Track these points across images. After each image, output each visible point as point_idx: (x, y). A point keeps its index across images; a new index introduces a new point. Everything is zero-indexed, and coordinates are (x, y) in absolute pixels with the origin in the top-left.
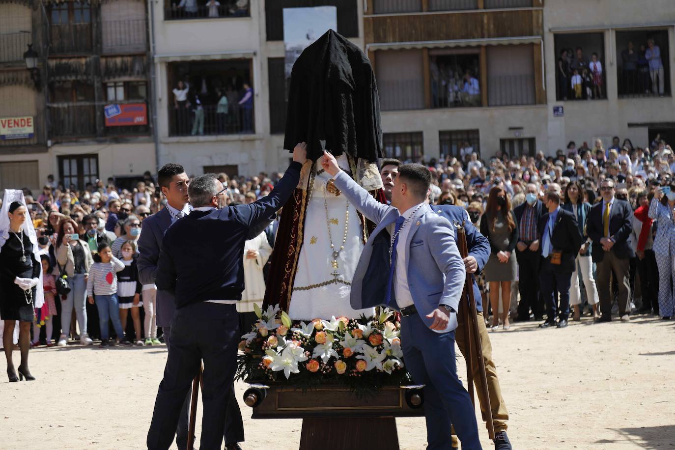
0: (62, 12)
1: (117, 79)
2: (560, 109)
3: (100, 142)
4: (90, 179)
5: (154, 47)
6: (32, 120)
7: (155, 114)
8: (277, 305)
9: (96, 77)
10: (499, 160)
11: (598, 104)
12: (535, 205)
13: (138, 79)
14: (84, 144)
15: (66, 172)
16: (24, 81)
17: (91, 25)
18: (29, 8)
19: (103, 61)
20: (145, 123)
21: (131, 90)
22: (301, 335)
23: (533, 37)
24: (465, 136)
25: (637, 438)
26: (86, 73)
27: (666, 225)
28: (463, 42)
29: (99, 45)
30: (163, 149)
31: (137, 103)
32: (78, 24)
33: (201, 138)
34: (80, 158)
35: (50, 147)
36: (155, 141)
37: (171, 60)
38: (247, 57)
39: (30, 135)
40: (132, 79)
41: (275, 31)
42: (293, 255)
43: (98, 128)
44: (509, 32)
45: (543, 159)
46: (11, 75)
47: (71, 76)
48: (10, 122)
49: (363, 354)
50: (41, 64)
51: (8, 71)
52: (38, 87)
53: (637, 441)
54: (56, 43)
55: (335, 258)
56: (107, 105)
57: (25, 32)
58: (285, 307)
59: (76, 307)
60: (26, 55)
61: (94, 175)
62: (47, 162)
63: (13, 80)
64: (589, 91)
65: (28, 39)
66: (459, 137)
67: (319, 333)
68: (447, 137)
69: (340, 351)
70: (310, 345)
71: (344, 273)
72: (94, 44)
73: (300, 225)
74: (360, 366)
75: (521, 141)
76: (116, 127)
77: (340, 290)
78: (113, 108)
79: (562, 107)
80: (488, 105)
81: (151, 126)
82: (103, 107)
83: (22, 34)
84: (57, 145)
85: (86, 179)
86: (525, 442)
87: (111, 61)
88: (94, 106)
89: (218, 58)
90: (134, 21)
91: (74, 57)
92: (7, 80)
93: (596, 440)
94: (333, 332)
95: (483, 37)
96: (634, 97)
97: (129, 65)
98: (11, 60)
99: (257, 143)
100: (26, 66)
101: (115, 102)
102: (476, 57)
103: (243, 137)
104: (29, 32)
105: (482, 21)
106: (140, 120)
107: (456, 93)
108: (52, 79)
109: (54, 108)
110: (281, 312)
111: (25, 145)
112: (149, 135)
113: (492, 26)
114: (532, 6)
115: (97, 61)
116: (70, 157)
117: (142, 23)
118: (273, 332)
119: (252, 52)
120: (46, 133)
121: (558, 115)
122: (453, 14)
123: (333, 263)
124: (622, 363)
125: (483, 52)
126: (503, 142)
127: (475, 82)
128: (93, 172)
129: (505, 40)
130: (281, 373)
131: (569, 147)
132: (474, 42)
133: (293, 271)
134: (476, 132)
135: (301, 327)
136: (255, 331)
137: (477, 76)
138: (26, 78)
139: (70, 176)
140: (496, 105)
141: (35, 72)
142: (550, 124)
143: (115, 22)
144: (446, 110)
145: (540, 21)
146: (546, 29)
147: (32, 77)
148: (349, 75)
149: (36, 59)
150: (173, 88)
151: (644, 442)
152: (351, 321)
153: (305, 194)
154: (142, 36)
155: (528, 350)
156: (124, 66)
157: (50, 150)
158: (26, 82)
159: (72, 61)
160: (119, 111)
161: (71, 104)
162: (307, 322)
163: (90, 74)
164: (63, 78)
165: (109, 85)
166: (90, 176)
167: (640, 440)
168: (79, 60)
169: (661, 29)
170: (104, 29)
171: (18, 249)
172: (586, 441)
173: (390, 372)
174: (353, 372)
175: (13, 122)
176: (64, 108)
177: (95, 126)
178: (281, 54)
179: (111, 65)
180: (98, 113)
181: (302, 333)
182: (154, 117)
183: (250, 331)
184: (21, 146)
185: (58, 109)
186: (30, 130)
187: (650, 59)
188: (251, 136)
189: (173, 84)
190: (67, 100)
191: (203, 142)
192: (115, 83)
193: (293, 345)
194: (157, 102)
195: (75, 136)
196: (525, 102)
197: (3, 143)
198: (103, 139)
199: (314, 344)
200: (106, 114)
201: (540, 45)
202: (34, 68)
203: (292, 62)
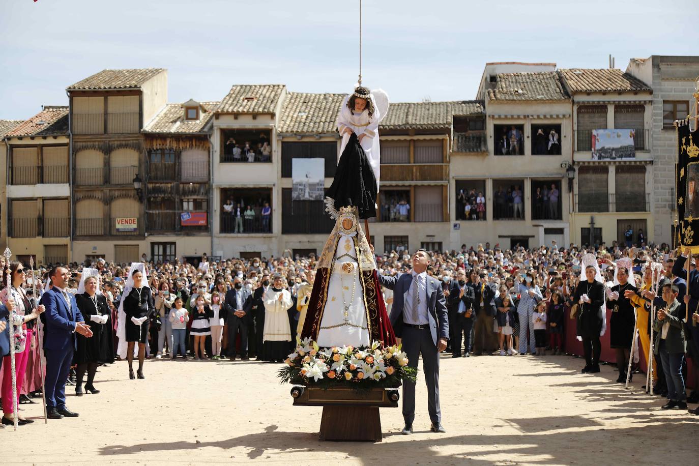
0: (158, 155)
1: (189, 197)
2: (458, 225)
3: (177, 235)
4: (171, 257)
5: (213, 179)
6: (136, 220)
7: (212, 219)
8: (310, 337)
9: (176, 195)
11: (480, 223)
13: (202, 198)
14: (167, 236)
15: (156, 253)
16: (132, 196)
17: (175, 164)
18: (137, 151)
19: (181, 186)
20: (206, 224)
21: (197, 205)
22: (324, 356)
23: (443, 181)
24: (400, 240)
25: (515, 424)
26: (171, 193)
28: (400, 183)
29: (179, 176)
30: (216, 240)
31: (201, 212)
32: (167, 163)
34: (165, 245)
35: (146, 237)
36: (211, 236)
37: (223, 187)
38: (269, 187)
39: (135, 229)
40: (199, 197)
41: (287, 171)
42: (321, 308)
43: (176, 226)
44: (428, 178)
45: (448, 255)
46: (124, 192)
47: (161, 195)
48: (123, 221)
49: (362, 369)
50: (143, 186)
51: (123, 190)
52: (141, 200)
54: (153, 174)
55: (346, 310)
56: (182, 213)
57: (134, 166)
58: (315, 338)
59: (167, 335)
60: (134, 180)
61: (173, 255)
62: (144, 246)
63: (126, 195)
64: (474, 216)
65: (136, 171)
66: (396, 240)
67: (335, 355)
68: (389, 240)
69: (348, 366)
70: (330, 362)
71: (351, 319)
72: (176, 175)
73: (326, 290)
74: (360, 376)
75: (433, 244)
76: (188, 226)
77: (349, 330)
78: (186, 215)
80: (415, 222)
81: (209, 226)
82: (180, 213)
83: (133, 168)
84: (151, 236)
85: (168, 257)
87: (186, 186)
88: (175, 213)
89: (251, 186)
90: (201, 162)
91: (163, 183)
92: (121, 195)
94: (344, 355)
95: (412, 180)
97: (197, 188)
98: (125, 183)
99: (273, 239)
100: (134, 187)
101: (188, 211)
102: (408, 192)
103: (265, 235)
104: (136, 166)
105: (413, 170)
106: (202, 222)
107: (395, 213)
108: (150, 195)
109: (150, 213)
110: (312, 342)
111: (131, 235)
112: (208, 232)
113: (418, 174)
114: (443, 163)
115: (178, 186)
116: (159, 244)
117: (206, 164)
118: (308, 353)
119: (273, 184)
120: (144, 229)
121: (456, 229)
122: (396, 166)
123: (345, 313)
124: (503, 380)
125: (412, 190)
126: (422, 243)
128: (173, 253)
129: (426, 183)
130: (312, 379)
131: (462, 247)
132: (407, 183)
133: (321, 317)
134: (407, 237)
135: (324, 351)
136: (297, 353)
138: (134, 194)
139: (158, 255)
140: (419, 222)
141: (139, 190)
142: (451, 234)
143: (190, 162)
144: (389, 223)
145: (448, 172)
146: (451, 177)
147: (138, 194)
149: (140, 184)
150: (224, 204)
152: (355, 348)
153: (329, 271)
154: (206, 172)
156: (194, 189)
157: (146, 239)
158: (134, 197)
159: (162, 185)
160: (190, 217)
161: (160, 211)
162: (328, 348)
163: (173, 194)
164: (156, 195)
165: (184, 200)
166: (170, 255)
168: (167, 184)
169: (520, 179)
170: (183, 167)
171: (137, 298)
173: (378, 380)
174: (355, 379)
176: (156, 214)
177: (175, 226)
178: (290, 186)
179: (186, 188)
180: (177, 218)
181: (325, 355)
182: (211, 221)
183: (293, 352)
184: (129, 235)
185: (153, 214)
186: (135, 226)
187: (515, 198)
188: (270, 235)
189: (223, 202)
190: (158, 209)
191: (240, 237)
192: (188, 200)
193: (320, 362)
194: (214, 211)
195: (162, 231)
196: (437, 220)
197: (118, 234)
198: (179, 233)
199: (332, 361)
200: (182, 218)
201: (447, 186)
202: (139, 189)
203: (297, 191)
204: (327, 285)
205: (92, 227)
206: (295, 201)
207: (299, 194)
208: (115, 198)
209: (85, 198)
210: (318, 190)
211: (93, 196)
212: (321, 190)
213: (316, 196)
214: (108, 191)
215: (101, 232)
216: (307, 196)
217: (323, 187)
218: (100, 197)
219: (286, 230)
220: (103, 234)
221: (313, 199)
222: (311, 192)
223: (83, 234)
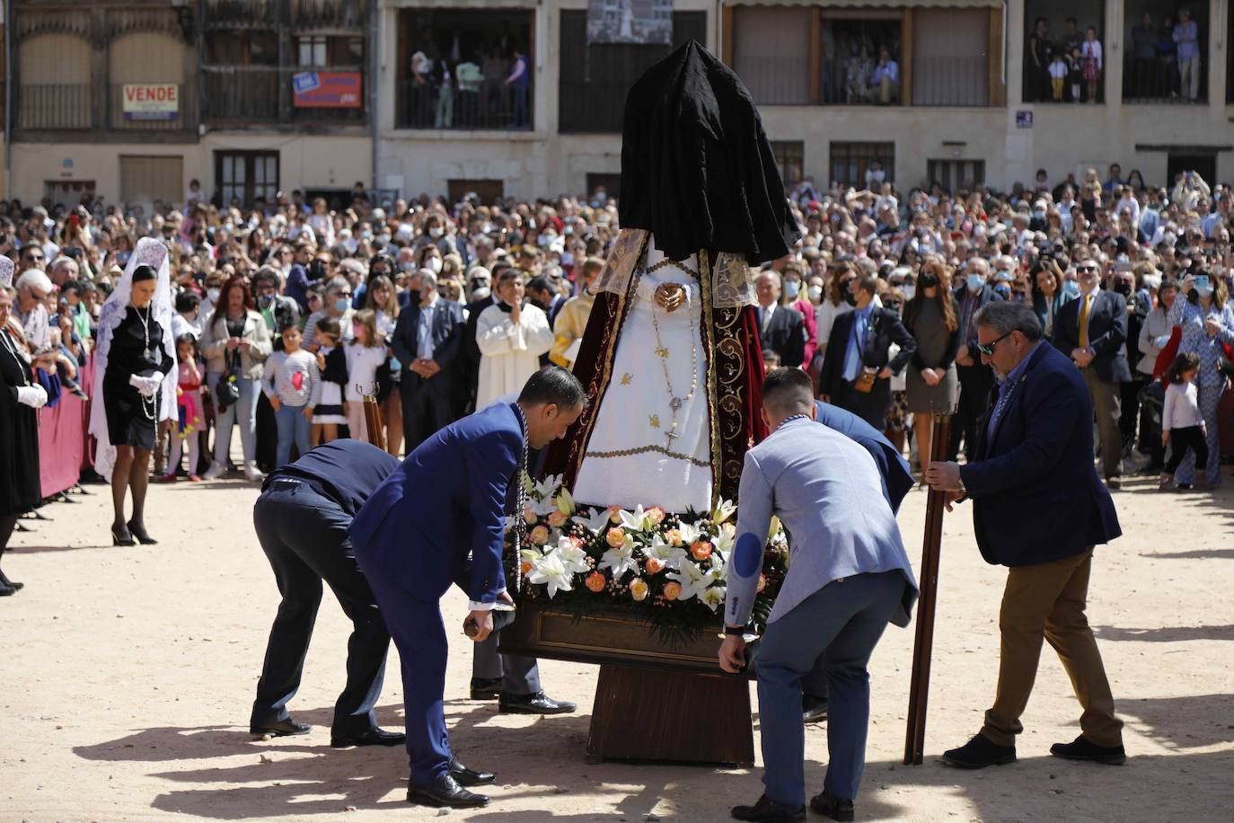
1: (316, 31)
2: (1028, 117)
3: (284, 132)
4: (265, 192)
6: (176, 91)
7: (375, 90)
8: (560, 476)
9: (281, 25)
10: (925, 195)
11: (1089, 111)
12: (980, 292)
13: (350, 32)
14: (258, 133)
15: (227, 177)
16: (166, 26)
19: (295, 1)
20: (358, 104)
21: (337, 50)
22: (586, 530)
24: (871, 152)
26: (267, 19)
27: (1195, 336)
30: (384, 147)
31: (347, 72)
33: (448, 134)
34: (250, 156)
35: (202, 136)
36: (373, 135)
37: (405, 5)
38: (527, 6)
39: (173, 115)
40: (341, 32)
42: (594, 399)
43: (281, 108)
46: (145, 15)
47: (242, 24)
48: (141, 91)
49: (677, 572)
51: (142, 10)
52: (188, 36)
53: (1133, 725)
56: (298, 72)
59: (240, 419)
61: (271, 185)
62: (197, 159)
63: (149, 23)
64: (1076, 91)
66: (862, 152)
67: (613, 530)
68: (843, 152)
69: (643, 563)
70: (597, 548)
73: (610, 352)
74: (670, 592)
75: (961, 164)
76: (311, 108)
77: (659, 465)
78: (307, 77)
79: (1031, 113)
80: (912, 105)
81: (367, 110)
82: (292, 74)
84: (213, 133)
85: (259, 191)
86: (953, 718)
87: (308, 2)
88: (278, 73)
92: (138, 24)
93: (1067, 720)
94: (635, 531)
96: (1148, 103)
97: (336, 8)
99: (537, 146)
101: (312, 69)
102: (897, 24)
103: (514, 135)
106: (350, 99)
108: (212, 25)
109: (213, 74)
111: (165, 131)
112: (364, 124)
115: (285, 2)
116: (235, 153)
118: (544, 520)
120: (197, 113)
121: (1023, 126)
124: (1111, 570)
125: (908, 18)
126: (932, 164)
127: (893, 66)
128: (271, 179)
130: (543, 588)
131: (1037, 177)
133: (590, 425)
134: (890, 146)
135: (588, 516)
137: (896, 57)
138: (170, 22)
139: (234, 184)
140: (924, 105)
141: (185, 12)
142: (1009, 139)
144: (843, 107)
147: (180, 22)
148: (712, 116)
151: (1146, 728)
153: (622, 303)
155: (960, 535)
156: (328, 12)
157: (202, 140)
158: (169, 29)
160: (316, 84)
161: (240, 68)
163: (272, 21)
164: (229, 25)
165: (302, 39)
166: (265, 185)
167: (1139, 723)
172: (1052, 722)
173: (714, 608)
174: (656, 600)
175: (145, 92)
176: (228, 75)
177: (277, 105)
179: (308, 5)
180: (283, 85)
181: (589, 526)
182: (373, 96)
184: (157, 131)
185: (219, 75)
186: (172, 106)
187: (1180, 42)
190: (233, 62)
191: (450, 140)
192: (313, 37)
193: (570, 545)
194: (379, 72)
195: (246, 119)
196: (970, 102)
197: (128, 125)
198: (289, 126)
199: (605, 546)
200: (295, 87)
201: (1000, 11)
202: (183, 7)
203: (599, 18)
204: (613, 340)
205: (60, 107)
206: (595, 45)
207: (606, 26)
208: (120, 29)
209: (42, 30)
210: (657, 17)
211: (64, 25)
212: (664, 15)
213: (651, 34)
214: (102, 13)
215: (85, 120)
216: (626, 31)
217: (668, 9)
218: (81, 29)
219: (570, 122)
220: (89, 124)
221: (641, 41)
222: (637, 21)
223: (38, 125)
